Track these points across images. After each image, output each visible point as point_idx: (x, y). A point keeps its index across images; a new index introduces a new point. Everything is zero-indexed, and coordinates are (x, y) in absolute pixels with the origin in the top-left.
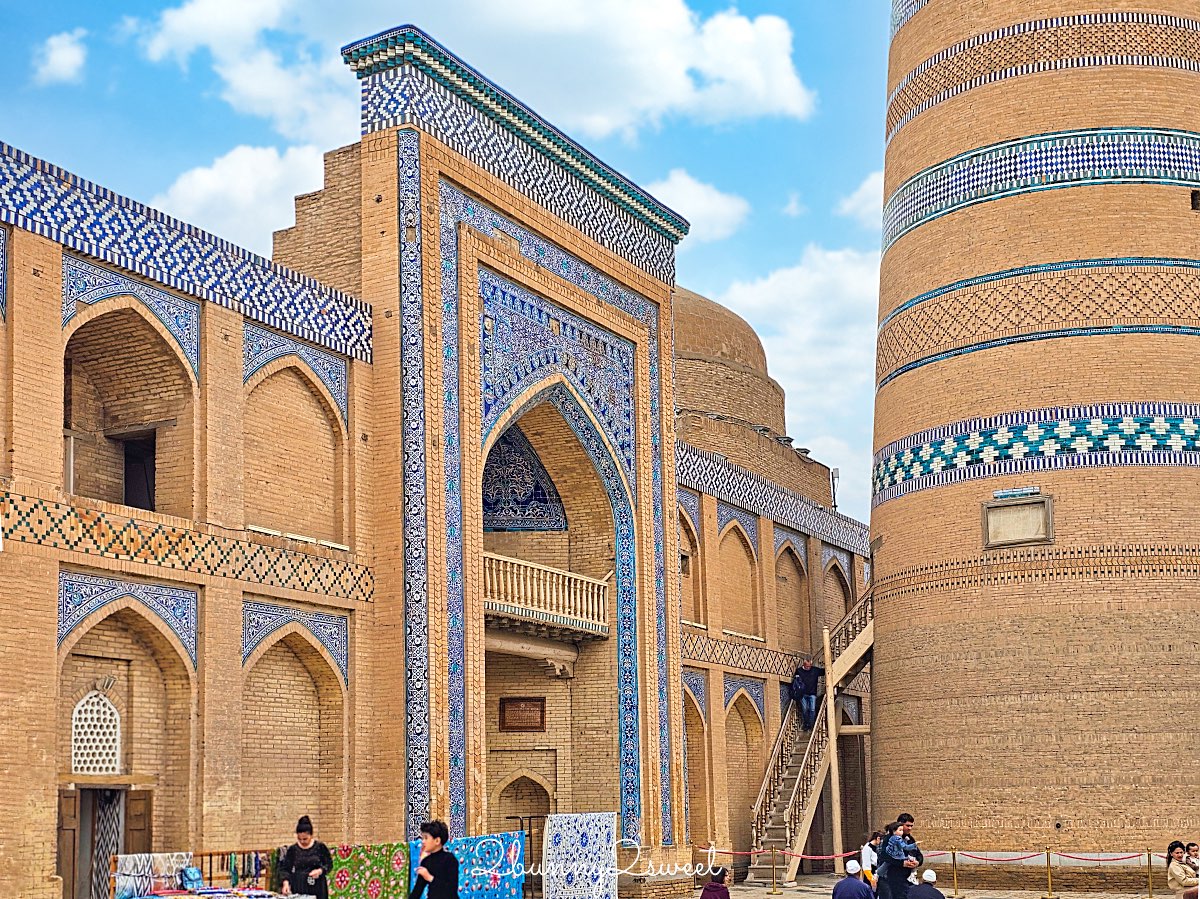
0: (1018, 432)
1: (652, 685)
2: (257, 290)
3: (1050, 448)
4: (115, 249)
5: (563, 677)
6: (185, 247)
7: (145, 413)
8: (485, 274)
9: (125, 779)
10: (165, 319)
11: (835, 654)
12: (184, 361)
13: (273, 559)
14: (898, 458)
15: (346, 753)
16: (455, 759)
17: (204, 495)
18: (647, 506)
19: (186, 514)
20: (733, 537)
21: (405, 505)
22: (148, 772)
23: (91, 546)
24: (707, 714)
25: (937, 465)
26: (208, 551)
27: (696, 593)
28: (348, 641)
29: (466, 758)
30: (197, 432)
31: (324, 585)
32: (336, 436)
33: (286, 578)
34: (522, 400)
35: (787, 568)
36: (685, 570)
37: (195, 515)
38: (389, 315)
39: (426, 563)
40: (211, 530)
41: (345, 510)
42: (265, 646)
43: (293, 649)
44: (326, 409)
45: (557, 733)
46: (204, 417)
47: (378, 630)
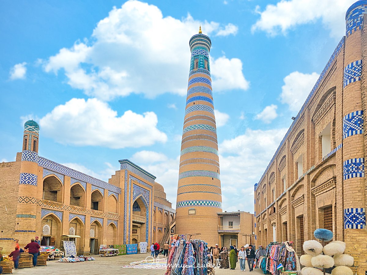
0: (193, 202)
1: (150, 228)
2: (110, 187)
3: (196, 204)
4: (96, 184)
5: (139, 227)
6: (103, 184)
7: (97, 200)
8: (134, 185)
10: (101, 191)
11: (171, 225)
13: (110, 215)
17: (104, 209)
18: (150, 209)
19: (102, 211)
20: (160, 212)
24: (156, 232)
25: (184, 205)
26: (104, 215)
27: (155, 218)
28: (117, 224)
30: (103, 202)
31: (115, 218)
32: (117, 202)
33: (112, 217)
34: (137, 198)
35: (166, 215)
38: (123, 189)
41: (117, 210)
44: (116, 199)
47: (121, 223)
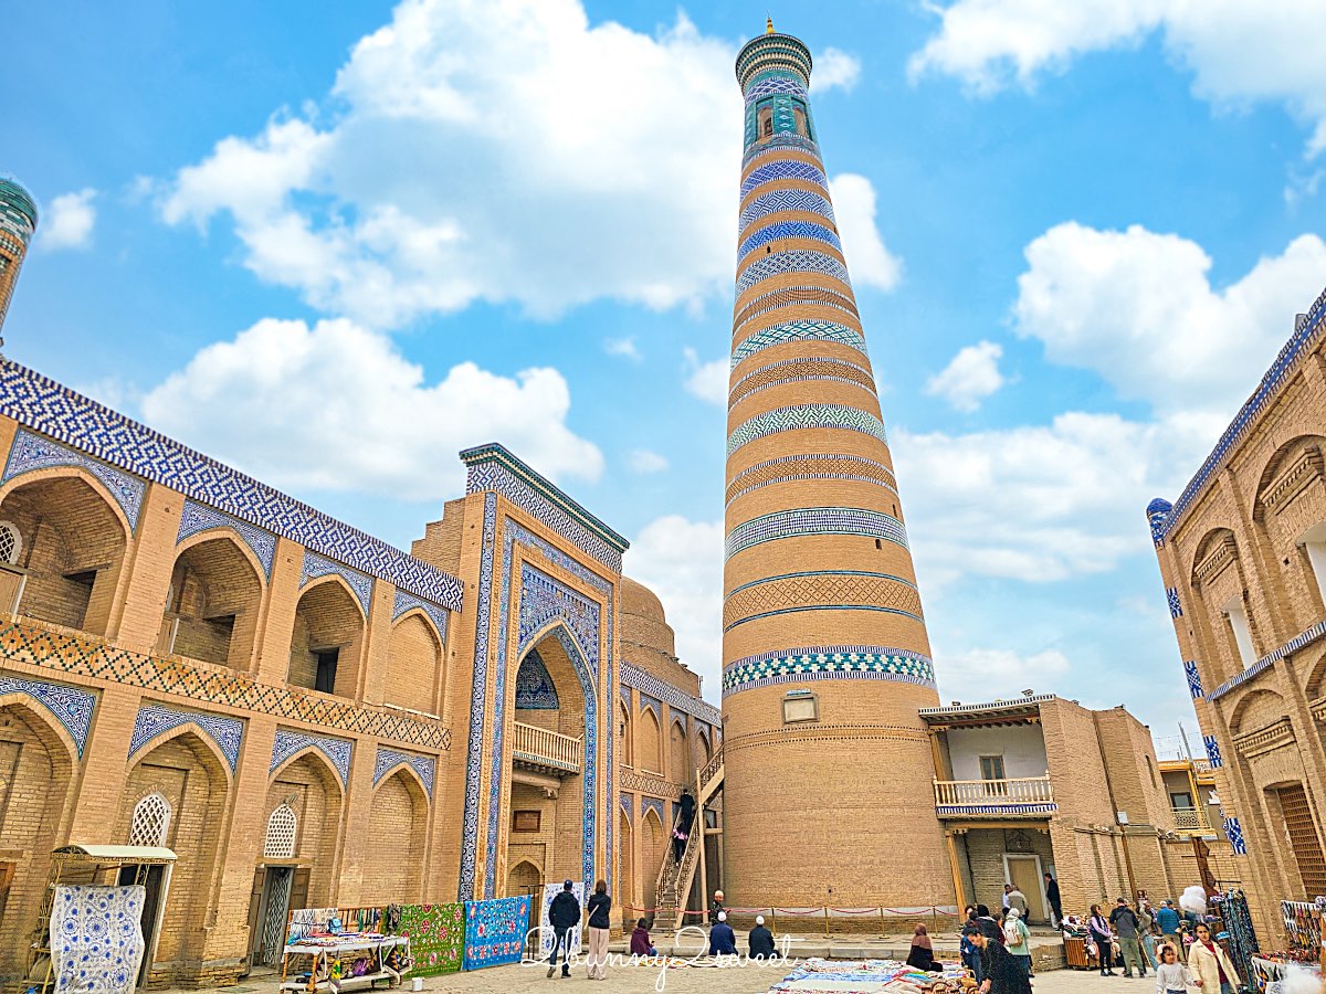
0: (798, 659)
1: (603, 803)
2: (404, 573)
3: (815, 668)
4: (333, 549)
5: (552, 798)
6: (370, 549)
7: (335, 638)
8: (526, 567)
9: (295, 861)
10: (354, 586)
11: (703, 785)
12: (361, 610)
13: (397, 723)
14: (736, 671)
15: (426, 845)
16: (490, 848)
17: (363, 686)
18: (604, 696)
19: (352, 697)
20: (648, 714)
21: (473, 693)
22: (309, 856)
23: (297, 715)
24: (632, 821)
25: (757, 676)
26: (361, 718)
27: (627, 747)
28: (434, 775)
29: (496, 848)
30: (363, 649)
31: (423, 741)
33: (404, 736)
34: (540, 634)
35: (677, 733)
36: (622, 734)
37: (356, 698)
38: (473, 587)
39: (482, 727)
40: (365, 707)
41: (439, 696)
42: (387, 777)
43: (402, 779)
45: (546, 834)
46: (368, 642)
47: (452, 768)
